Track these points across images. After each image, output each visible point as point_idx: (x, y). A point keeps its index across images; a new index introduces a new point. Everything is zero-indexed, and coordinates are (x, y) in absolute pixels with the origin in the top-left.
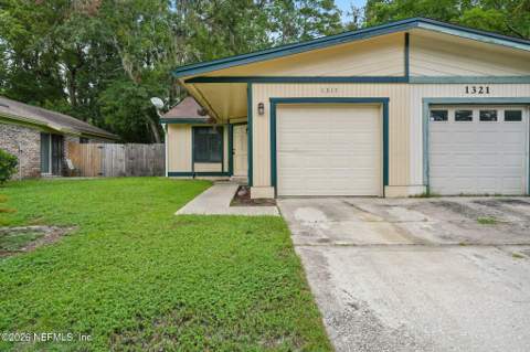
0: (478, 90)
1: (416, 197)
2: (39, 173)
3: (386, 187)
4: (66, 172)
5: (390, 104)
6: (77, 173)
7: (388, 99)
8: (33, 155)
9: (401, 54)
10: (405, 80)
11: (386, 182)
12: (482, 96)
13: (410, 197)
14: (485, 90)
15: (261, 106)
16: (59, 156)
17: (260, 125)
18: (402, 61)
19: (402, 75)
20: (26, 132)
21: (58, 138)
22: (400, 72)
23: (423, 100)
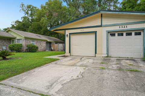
0: (123, 27)
1: (104, 57)
2: (46, 50)
3: (96, 54)
4: (52, 50)
5: (97, 33)
6: (54, 50)
7: (96, 32)
8: (44, 46)
9: (100, 20)
10: (101, 26)
11: (96, 53)
12: (125, 29)
13: (103, 57)
14: (126, 27)
15: (67, 35)
16: (50, 47)
17: (67, 39)
18: (100, 21)
19: (100, 25)
20: (43, 42)
21: (50, 43)
22: (100, 24)
23: (106, 31)
